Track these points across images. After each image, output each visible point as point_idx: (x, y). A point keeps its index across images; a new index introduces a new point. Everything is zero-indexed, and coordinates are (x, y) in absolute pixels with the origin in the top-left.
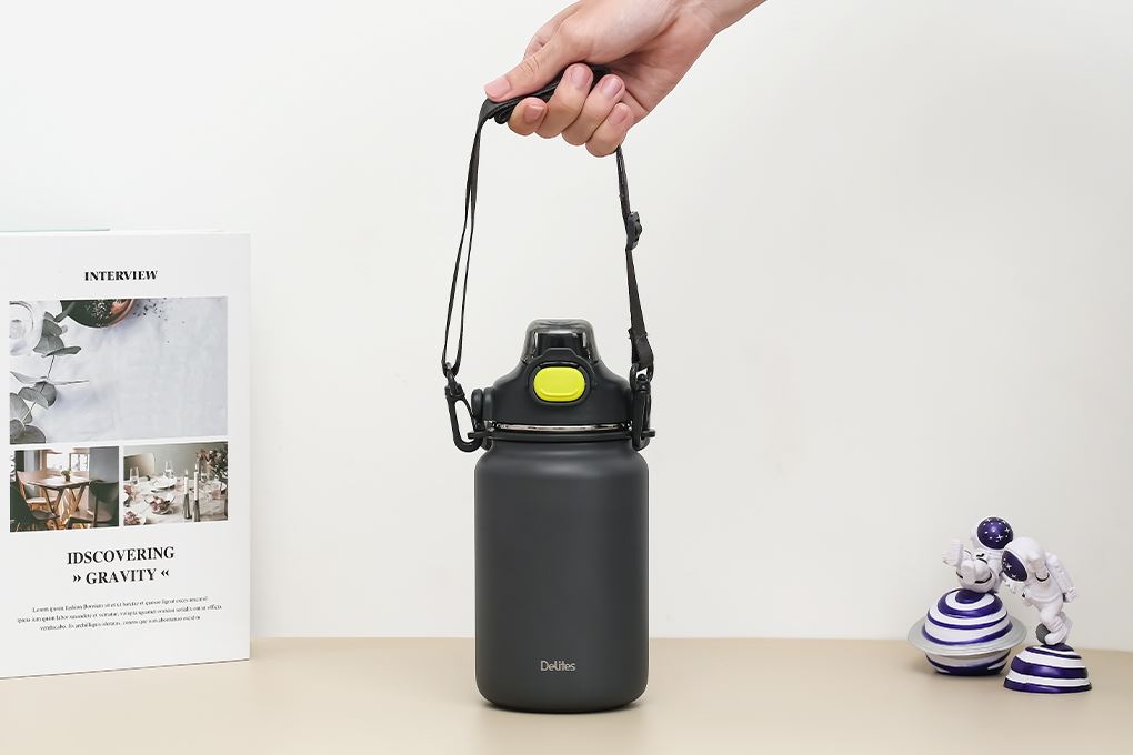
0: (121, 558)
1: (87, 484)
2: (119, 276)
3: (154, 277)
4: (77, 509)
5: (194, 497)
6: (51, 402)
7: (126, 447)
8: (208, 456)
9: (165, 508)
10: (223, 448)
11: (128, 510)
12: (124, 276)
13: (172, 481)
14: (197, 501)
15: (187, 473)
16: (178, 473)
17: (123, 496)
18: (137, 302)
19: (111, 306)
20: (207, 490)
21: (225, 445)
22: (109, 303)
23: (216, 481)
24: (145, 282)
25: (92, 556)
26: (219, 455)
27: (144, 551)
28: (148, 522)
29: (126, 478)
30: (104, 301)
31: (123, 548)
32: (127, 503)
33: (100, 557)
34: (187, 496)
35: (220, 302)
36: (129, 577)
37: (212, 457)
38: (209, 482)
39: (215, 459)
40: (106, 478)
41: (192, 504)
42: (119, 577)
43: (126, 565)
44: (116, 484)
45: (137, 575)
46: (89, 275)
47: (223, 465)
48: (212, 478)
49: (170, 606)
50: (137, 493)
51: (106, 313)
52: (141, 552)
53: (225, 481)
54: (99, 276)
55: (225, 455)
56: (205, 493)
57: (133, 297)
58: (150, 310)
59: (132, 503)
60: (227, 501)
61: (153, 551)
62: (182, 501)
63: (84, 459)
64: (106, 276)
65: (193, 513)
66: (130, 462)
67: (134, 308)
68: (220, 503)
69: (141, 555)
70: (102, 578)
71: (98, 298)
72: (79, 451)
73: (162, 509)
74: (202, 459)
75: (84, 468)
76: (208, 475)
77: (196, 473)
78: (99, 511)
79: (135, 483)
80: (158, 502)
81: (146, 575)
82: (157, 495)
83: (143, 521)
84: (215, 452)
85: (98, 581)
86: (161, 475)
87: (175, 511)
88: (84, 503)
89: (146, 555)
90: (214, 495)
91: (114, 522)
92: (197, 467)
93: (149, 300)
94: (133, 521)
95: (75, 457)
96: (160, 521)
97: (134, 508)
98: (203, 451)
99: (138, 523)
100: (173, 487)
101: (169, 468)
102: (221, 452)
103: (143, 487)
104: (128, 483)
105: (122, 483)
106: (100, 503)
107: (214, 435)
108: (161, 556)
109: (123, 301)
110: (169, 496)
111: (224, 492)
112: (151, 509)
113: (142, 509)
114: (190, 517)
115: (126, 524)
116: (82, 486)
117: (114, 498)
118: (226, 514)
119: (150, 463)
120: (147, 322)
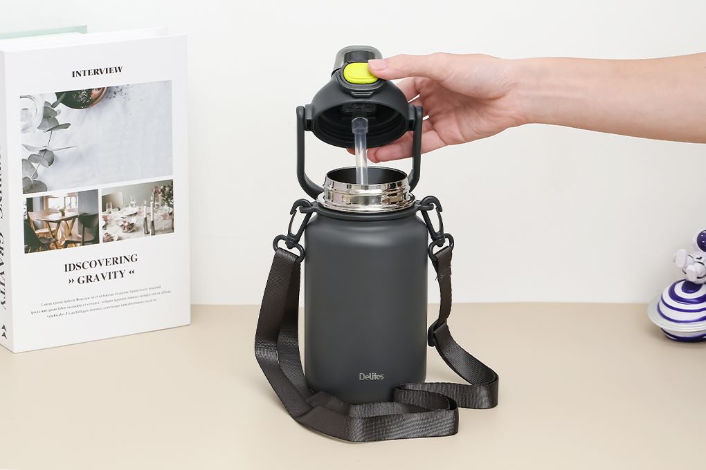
0: (101, 265)
1: (76, 216)
2: (96, 72)
3: (120, 71)
4: (70, 235)
5: (150, 219)
6: (51, 163)
7: (103, 189)
8: (160, 190)
9: (131, 228)
10: (170, 184)
11: (106, 231)
12: (99, 72)
13: (136, 210)
14: (153, 222)
15: (145, 203)
16: (139, 204)
17: (102, 223)
18: (109, 90)
19: (91, 94)
20: (160, 213)
21: (172, 182)
22: (89, 91)
23: (166, 207)
24: (114, 74)
25: (81, 265)
26: (167, 189)
27: (117, 259)
28: (119, 239)
29: (104, 210)
30: (86, 90)
31: (102, 258)
32: (104, 227)
33: (87, 265)
34: (146, 219)
35: (167, 84)
36: (107, 277)
37: (163, 191)
38: (161, 208)
39: (165, 192)
40: (90, 212)
41: (149, 224)
42: (100, 277)
43: (105, 269)
44: (97, 215)
45: (112, 275)
46: (75, 73)
47: (170, 196)
48: (163, 205)
49: (136, 294)
50: (112, 220)
51: (88, 98)
52: (115, 259)
53: (172, 206)
54: (82, 74)
55: (171, 189)
56: (157, 216)
57: (106, 86)
58: (118, 94)
59: (108, 227)
60: (173, 220)
61: (123, 258)
62: (142, 222)
63: (74, 200)
64: (87, 73)
65: (150, 230)
66: (106, 199)
67: (107, 93)
68: (168, 221)
69: (115, 262)
70: (89, 279)
71: (82, 89)
72: (71, 195)
73: (129, 229)
74: (156, 192)
75: (75, 206)
76: (160, 203)
77: (152, 203)
78: (86, 234)
79: (110, 213)
80: (126, 224)
81: (119, 275)
82: (125, 220)
83: (116, 238)
84: (165, 187)
85: (86, 281)
86: (128, 206)
87: (138, 229)
88: (76, 230)
89: (119, 261)
90: (164, 216)
91: (96, 241)
92: (152, 198)
93: (117, 87)
94: (109, 239)
95: (68, 199)
96: (128, 237)
97: (109, 230)
98: (156, 187)
99: (112, 240)
100: (136, 214)
101: (133, 201)
102: (169, 186)
103: (116, 215)
104: (105, 214)
105: (101, 214)
106: (86, 228)
107: (164, 175)
108: (128, 261)
109: (99, 89)
110: (133, 220)
111: (171, 214)
112: (121, 230)
113: (115, 230)
114: (148, 233)
115: (104, 241)
116: (73, 218)
117: (95, 224)
118: (173, 229)
119: (120, 198)
120: (116, 103)
